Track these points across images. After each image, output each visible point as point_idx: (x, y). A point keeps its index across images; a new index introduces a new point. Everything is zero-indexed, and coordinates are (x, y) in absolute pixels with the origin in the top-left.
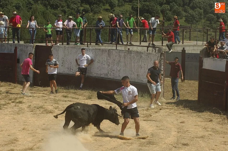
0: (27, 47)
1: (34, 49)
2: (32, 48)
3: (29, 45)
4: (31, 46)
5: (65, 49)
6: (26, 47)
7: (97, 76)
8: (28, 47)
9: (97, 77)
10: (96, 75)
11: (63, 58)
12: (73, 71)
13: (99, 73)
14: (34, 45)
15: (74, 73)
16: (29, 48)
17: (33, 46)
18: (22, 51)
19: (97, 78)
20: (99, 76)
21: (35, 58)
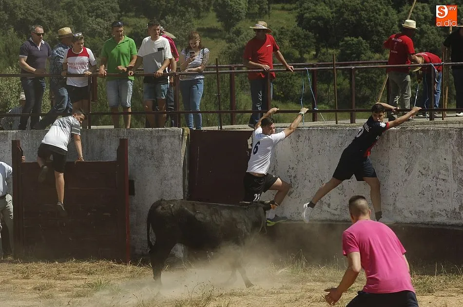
0: (160, 139)
1: (184, 145)
2: (177, 142)
3: (166, 130)
4: (173, 135)
5: (299, 136)
6: (155, 141)
7: (422, 221)
8: (161, 137)
9: (422, 223)
10: (415, 216)
11: (293, 168)
12: (329, 210)
13: (427, 208)
14: (183, 130)
15: (334, 215)
16: (167, 142)
17: (183, 135)
18: (142, 154)
19: (421, 226)
20: (429, 219)
21: (189, 174)
